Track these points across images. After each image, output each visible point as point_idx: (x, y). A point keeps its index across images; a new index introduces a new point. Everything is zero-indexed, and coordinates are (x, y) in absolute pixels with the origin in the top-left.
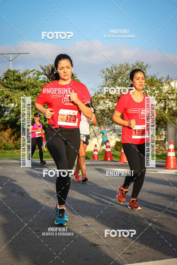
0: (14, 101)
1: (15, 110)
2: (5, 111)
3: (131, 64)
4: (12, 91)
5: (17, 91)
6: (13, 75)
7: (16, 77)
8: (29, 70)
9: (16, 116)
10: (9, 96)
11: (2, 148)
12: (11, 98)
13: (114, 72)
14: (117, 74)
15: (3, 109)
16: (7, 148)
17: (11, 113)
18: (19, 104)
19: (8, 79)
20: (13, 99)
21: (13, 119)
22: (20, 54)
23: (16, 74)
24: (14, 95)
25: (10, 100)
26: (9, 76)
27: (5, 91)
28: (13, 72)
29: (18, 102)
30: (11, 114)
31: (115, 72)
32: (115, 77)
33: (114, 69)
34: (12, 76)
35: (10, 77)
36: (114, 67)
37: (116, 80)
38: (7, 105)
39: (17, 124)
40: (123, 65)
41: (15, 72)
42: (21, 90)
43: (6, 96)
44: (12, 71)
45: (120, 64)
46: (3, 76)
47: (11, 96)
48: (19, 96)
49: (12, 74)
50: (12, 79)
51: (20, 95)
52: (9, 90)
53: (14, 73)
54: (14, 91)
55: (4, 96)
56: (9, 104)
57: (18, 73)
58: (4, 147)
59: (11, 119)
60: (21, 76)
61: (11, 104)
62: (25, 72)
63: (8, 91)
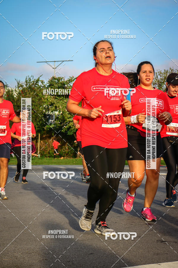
0: (59, 109)
1: (60, 118)
2: (49, 118)
3: (176, 70)
4: (56, 98)
5: (61, 98)
6: (58, 83)
7: (61, 84)
8: (73, 77)
9: (61, 123)
10: (54, 103)
11: (48, 155)
12: (56, 105)
13: (158, 78)
14: (162, 79)
15: (48, 117)
16: (51, 155)
17: (55, 120)
18: (64, 111)
19: (52, 87)
20: (57, 106)
21: (58, 126)
22: (63, 61)
23: (61, 81)
24: (59, 103)
25: (55, 108)
26: (54, 83)
27: (50, 98)
28: (58, 79)
29: (63, 109)
30: (56, 122)
31: (160, 78)
32: (160, 83)
33: (159, 74)
34: (56, 84)
35: (54, 85)
36: (158, 73)
37: (161, 86)
38: (52, 113)
39: (62, 132)
40: (167, 71)
41: (60, 79)
42: (65, 97)
43: (50, 104)
44: (56, 78)
45: (165, 70)
46: (48, 83)
47: (55, 103)
48: (63, 103)
49: (56, 81)
50: (56, 87)
51: (65, 102)
52: (54, 97)
53: (58, 81)
54: (59, 99)
55: (49, 104)
56: (54, 112)
57: (63, 80)
58: (49, 155)
59: (56, 127)
60: (65, 83)
61: (55, 112)
62: (70, 79)
63: (53, 99)
